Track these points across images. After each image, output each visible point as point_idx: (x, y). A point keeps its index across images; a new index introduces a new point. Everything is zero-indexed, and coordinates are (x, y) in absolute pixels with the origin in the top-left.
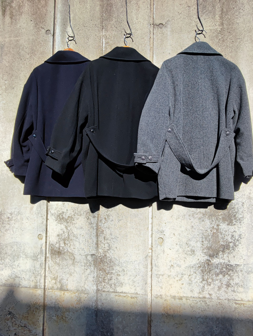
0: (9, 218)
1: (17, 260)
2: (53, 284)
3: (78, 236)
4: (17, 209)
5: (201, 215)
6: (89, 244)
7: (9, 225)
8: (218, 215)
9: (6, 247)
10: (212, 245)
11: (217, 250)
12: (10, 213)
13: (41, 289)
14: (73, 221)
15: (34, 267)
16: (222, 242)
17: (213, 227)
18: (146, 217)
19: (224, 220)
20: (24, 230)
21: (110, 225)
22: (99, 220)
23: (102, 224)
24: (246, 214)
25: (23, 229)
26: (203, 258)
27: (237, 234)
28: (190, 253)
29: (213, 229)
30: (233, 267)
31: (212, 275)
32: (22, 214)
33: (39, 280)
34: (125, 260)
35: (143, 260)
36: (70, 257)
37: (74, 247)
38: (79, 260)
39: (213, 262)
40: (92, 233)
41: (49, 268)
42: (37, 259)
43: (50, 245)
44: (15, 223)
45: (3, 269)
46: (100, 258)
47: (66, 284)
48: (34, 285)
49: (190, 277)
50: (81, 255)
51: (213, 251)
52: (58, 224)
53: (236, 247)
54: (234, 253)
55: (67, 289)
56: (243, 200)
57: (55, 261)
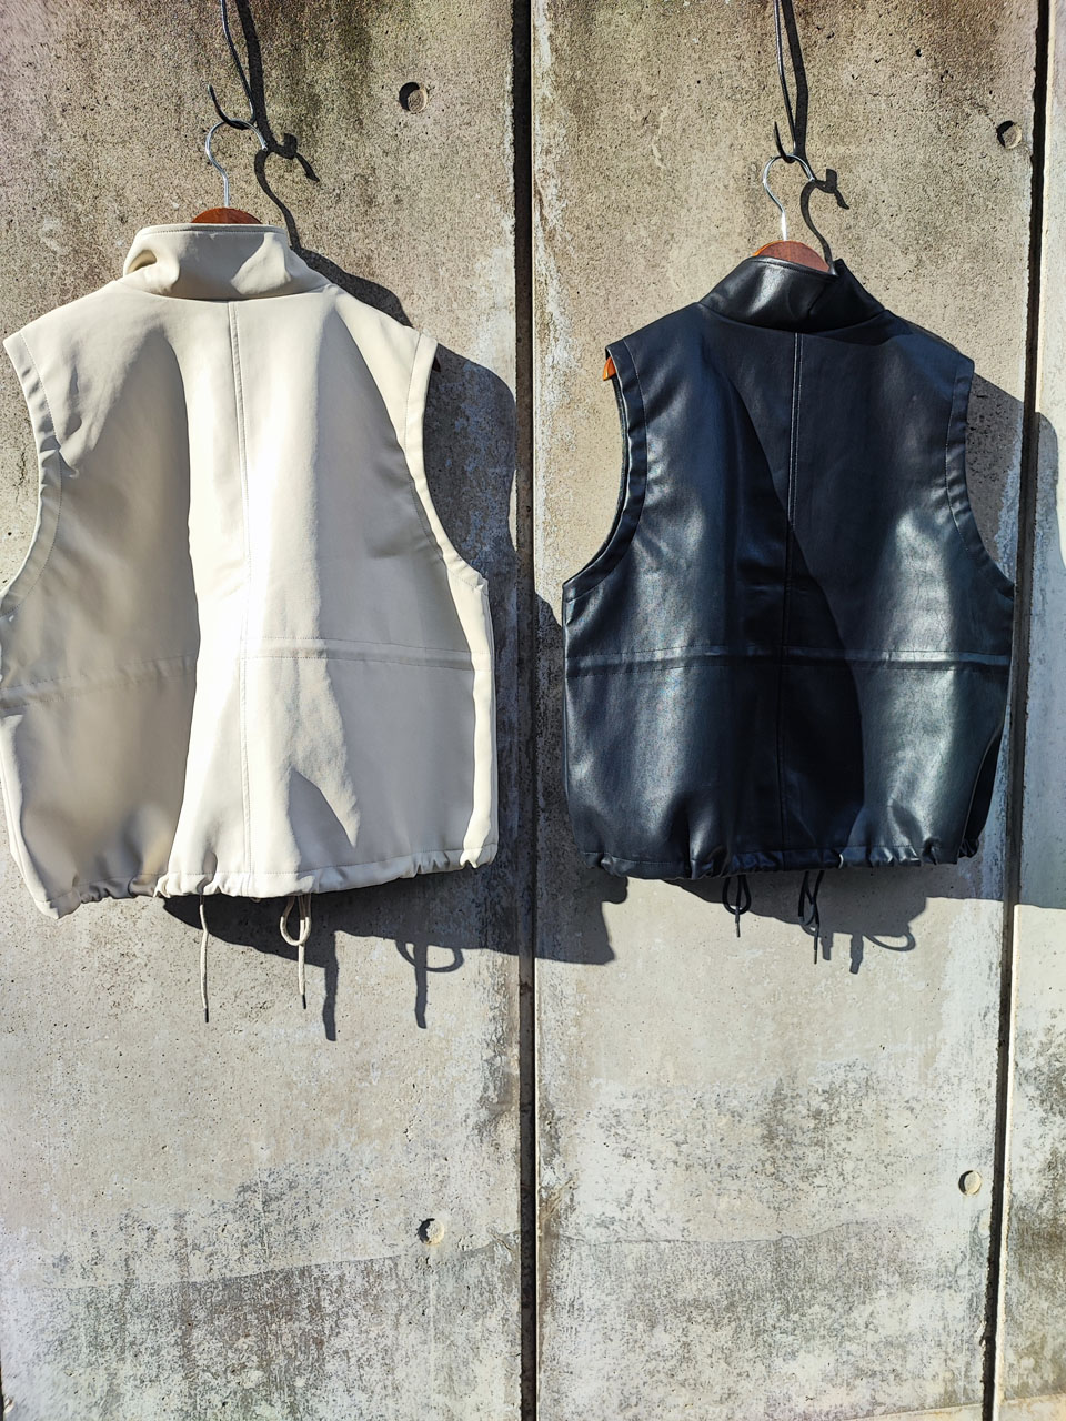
0: (817, 1114)
1: (864, 1303)
2: (1026, 1373)
4: (857, 1069)
7: (823, 1147)
9: (811, 1250)
12: (824, 1092)
13: (973, 1403)
15: (943, 1318)
20: (895, 1159)
25: (887, 1161)
32: (883, 1091)
33: (963, 1369)
41: (1008, 1311)
42: (953, 1284)
43: (1013, 1210)
44: (851, 1135)
45: (794, 1354)
48: (941, 1395)
52: (1052, 1118)
57: (1037, 1276)
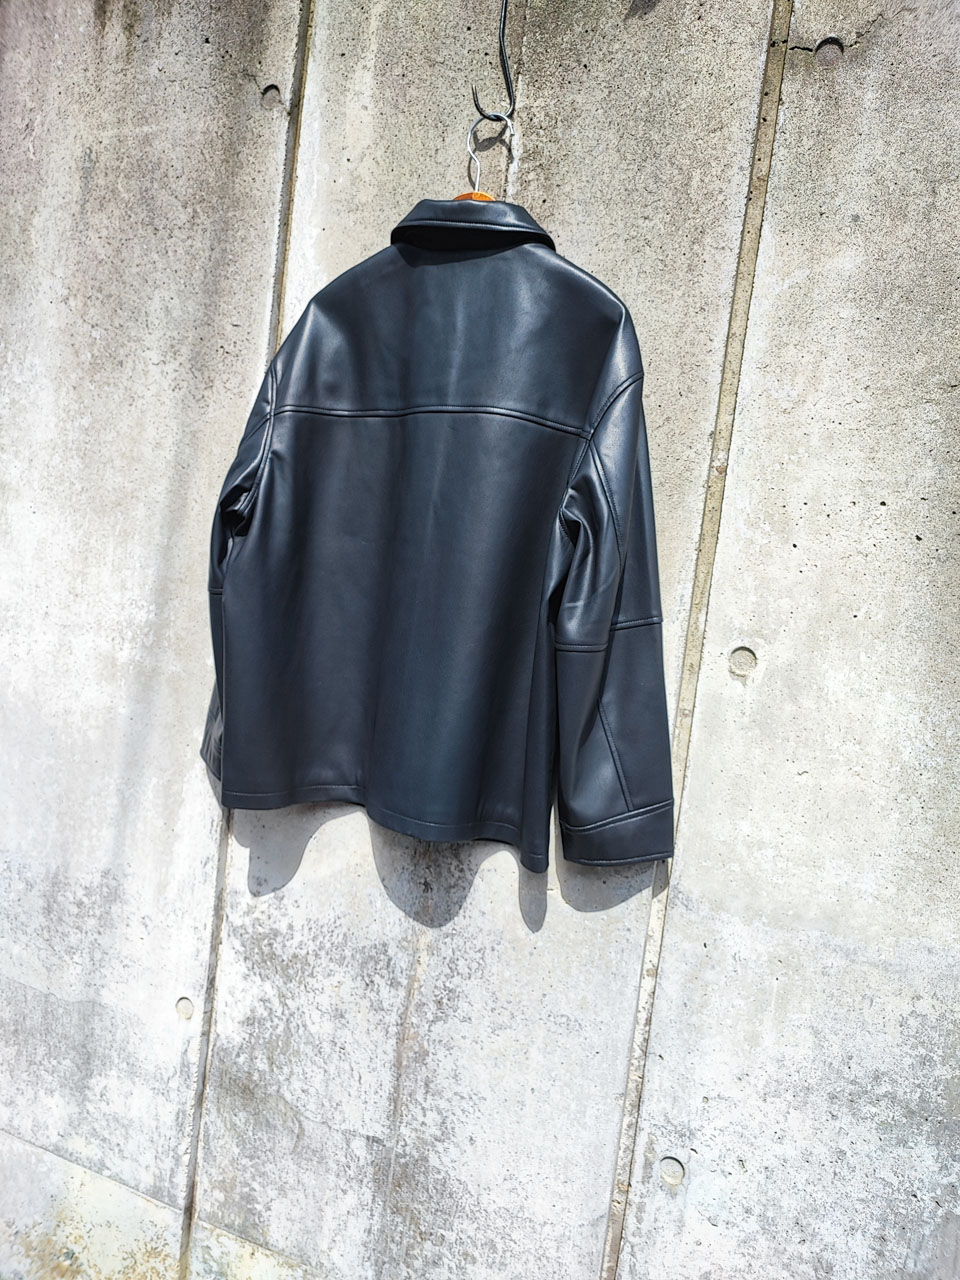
0: (80, 904)
1: (100, 1075)
2: (217, 1204)
3: (325, 1045)
5: (898, 1112)
6: (363, 1090)
7: (81, 932)
9: (67, 1012)
10: (931, 1272)
12: (86, 888)
13: (176, 1208)
14: (309, 979)
15: (157, 1118)
17: (953, 1187)
18: (619, 1045)
20: (130, 964)
21: (456, 1037)
22: (413, 1003)
23: (424, 1024)
25: (126, 962)
29: (949, 1199)
32: (127, 902)
33: (169, 1173)
34: (501, 1203)
35: (580, 1230)
36: (285, 1122)
37: (305, 1087)
38: (319, 1145)
40: (379, 1051)
41: (207, 1142)
42: (165, 1092)
43: (216, 1048)
44: (101, 930)
45: (52, 1092)
46: (403, 1161)
47: (262, 1219)
48: (151, 1186)
50: (330, 1128)
52: (253, 977)
55: (267, 1243)
57: (231, 1121)
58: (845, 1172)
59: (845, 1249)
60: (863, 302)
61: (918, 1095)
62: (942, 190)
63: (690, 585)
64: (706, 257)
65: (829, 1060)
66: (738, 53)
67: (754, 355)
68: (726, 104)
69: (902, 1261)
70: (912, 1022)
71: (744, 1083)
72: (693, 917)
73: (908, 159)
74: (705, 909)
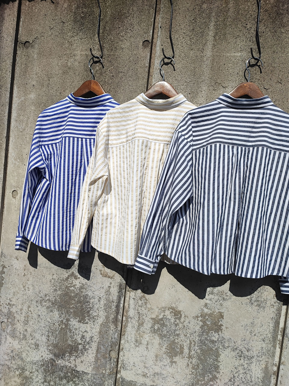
5: (50, 304)
8: (70, 308)
10: (59, 343)
11: (63, 350)
16: (70, 341)
17: (62, 321)
19: (76, 315)
24: (102, 312)
26: (47, 355)
27: (89, 335)
28: (33, 346)
29: (61, 324)
30: (80, 374)
31: (55, 378)
39: (58, 363)
49: (31, 374)
51: (58, 350)
53: (85, 351)
54: (83, 358)
56: (101, 294)
58: (40, 320)
59: (41, 340)
60: (36, 106)
61: (54, 299)
62: (51, 80)
63: (2, 175)
64: (3, 93)
65: (36, 292)
66: (8, 43)
67: (14, 117)
68: (6, 56)
69: (53, 341)
70: (53, 281)
71: (18, 300)
72: (6, 259)
73: (44, 72)
74: (9, 257)
